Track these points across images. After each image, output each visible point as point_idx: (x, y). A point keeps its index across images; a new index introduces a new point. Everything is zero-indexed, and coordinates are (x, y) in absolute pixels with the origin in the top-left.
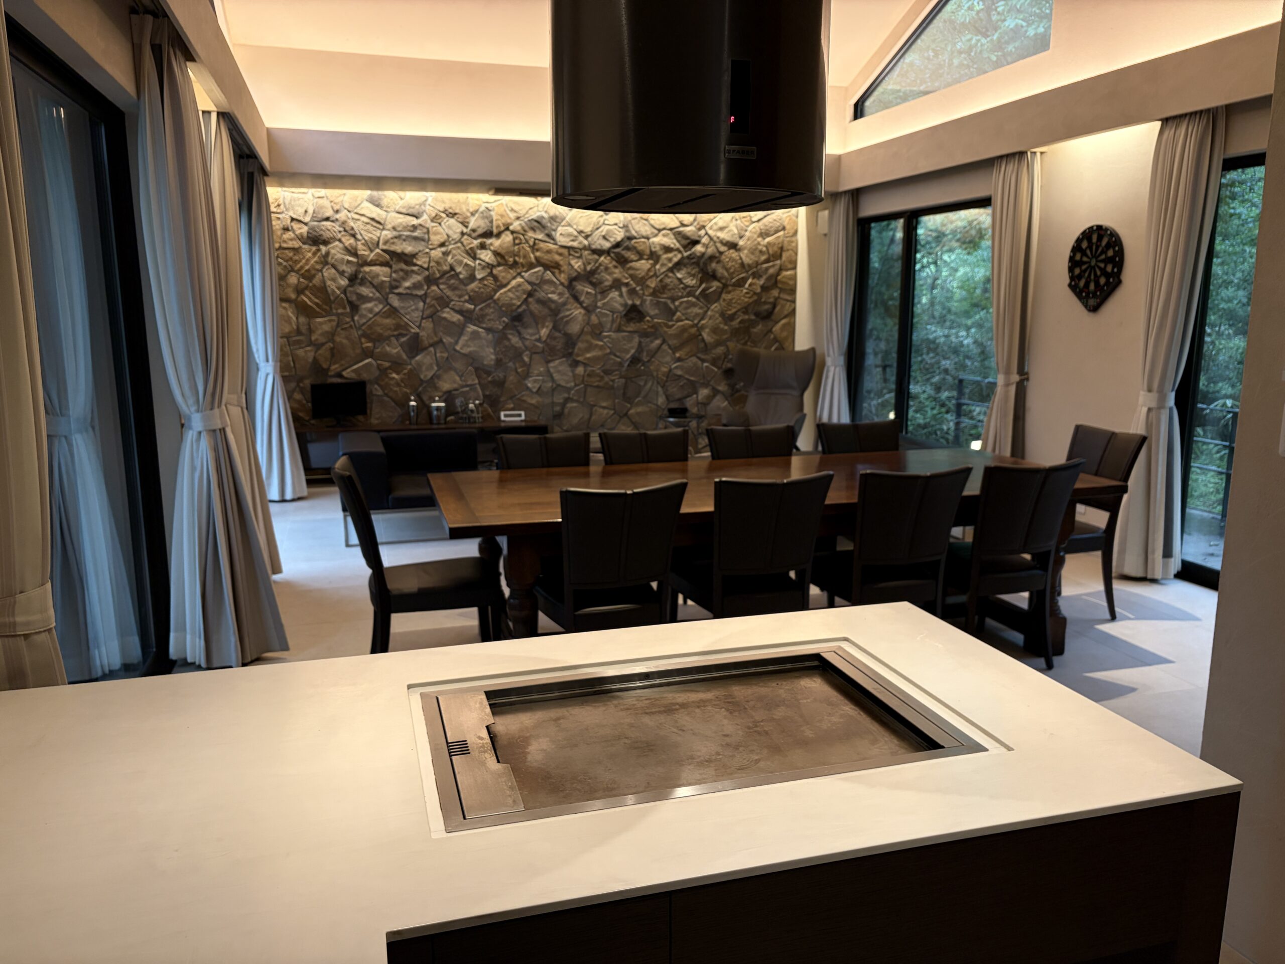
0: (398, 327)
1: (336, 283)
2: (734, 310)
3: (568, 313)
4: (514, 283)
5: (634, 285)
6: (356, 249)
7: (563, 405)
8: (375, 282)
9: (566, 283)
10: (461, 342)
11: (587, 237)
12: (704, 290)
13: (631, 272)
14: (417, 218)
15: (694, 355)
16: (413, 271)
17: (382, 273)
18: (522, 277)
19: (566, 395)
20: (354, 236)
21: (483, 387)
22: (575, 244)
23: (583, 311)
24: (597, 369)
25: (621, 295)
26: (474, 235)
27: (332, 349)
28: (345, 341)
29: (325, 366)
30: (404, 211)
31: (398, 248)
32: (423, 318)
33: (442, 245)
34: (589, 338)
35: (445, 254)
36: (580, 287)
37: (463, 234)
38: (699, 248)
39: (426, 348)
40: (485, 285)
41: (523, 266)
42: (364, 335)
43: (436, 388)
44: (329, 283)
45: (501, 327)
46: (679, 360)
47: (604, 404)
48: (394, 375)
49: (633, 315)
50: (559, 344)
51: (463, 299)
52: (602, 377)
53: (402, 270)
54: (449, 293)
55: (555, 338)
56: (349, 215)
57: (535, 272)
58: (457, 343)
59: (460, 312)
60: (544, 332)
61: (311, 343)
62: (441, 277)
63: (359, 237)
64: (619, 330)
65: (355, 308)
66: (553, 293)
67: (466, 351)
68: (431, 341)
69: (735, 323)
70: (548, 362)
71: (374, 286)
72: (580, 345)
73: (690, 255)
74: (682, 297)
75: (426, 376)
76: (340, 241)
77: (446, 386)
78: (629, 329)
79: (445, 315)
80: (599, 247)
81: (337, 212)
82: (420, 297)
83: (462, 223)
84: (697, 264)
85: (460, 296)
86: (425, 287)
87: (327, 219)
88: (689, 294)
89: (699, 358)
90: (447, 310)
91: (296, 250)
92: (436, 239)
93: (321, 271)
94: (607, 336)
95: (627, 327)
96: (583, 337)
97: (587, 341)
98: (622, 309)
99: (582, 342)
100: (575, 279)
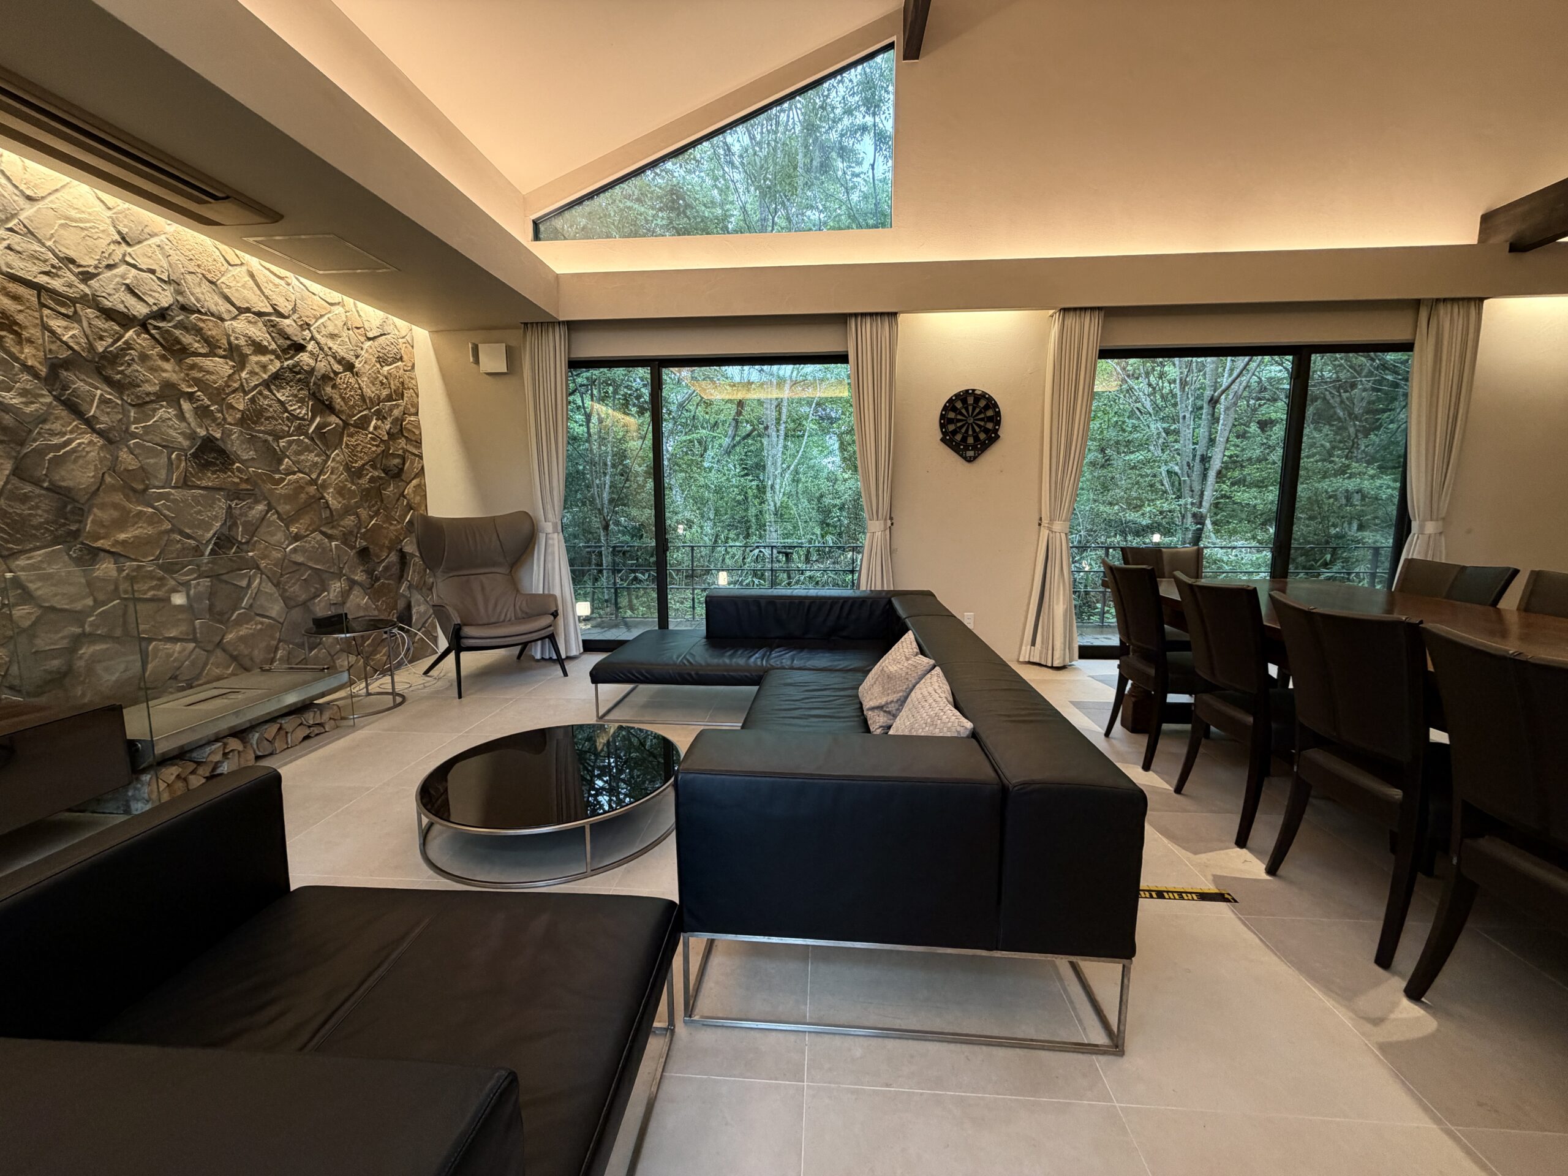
2: (360, 463)
3: (55, 441)
5: (207, 402)
7: (70, 653)
9: (43, 371)
11: (85, 277)
12: (319, 427)
13: (195, 374)
15: (318, 529)
19: (79, 630)
22: (56, 284)
23: (99, 441)
24: (146, 563)
25: (181, 416)
34: (118, 498)
38: (304, 358)
46: (297, 538)
47: (173, 634)
49: (211, 457)
50: (38, 513)
55: (24, 499)
64: (185, 483)
69: (364, 482)
72: (98, 514)
73: (294, 366)
74: (289, 434)
78: (204, 483)
80: (121, 307)
84: (305, 383)
88: (300, 430)
89: (324, 534)
94: (161, 497)
95: (200, 479)
96: (103, 498)
97: (115, 506)
98: (186, 443)
99: (103, 507)
100: (66, 364)
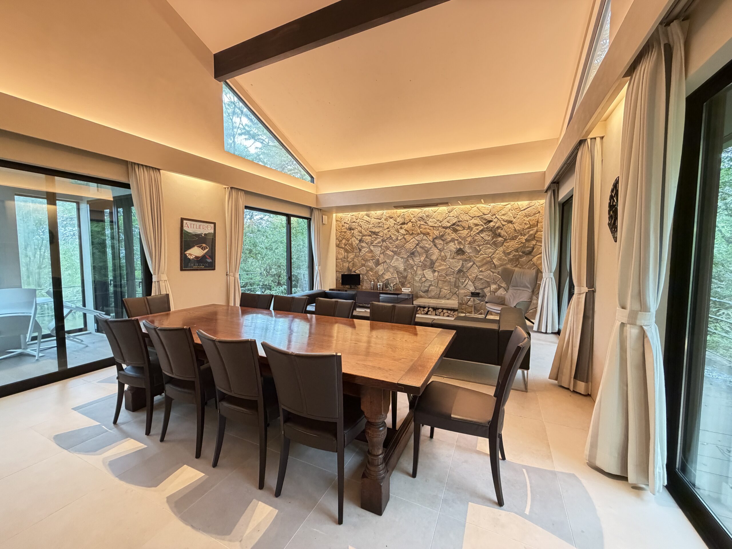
0: (372, 256)
1: (355, 242)
2: (510, 251)
3: (432, 251)
4: (411, 241)
5: (461, 240)
6: (361, 231)
7: (429, 287)
8: (366, 241)
9: (432, 240)
10: (392, 262)
11: (441, 222)
12: (494, 242)
13: (459, 235)
14: (380, 220)
15: (489, 270)
16: (378, 238)
17: (368, 239)
18: (415, 238)
19: (430, 283)
20: (361, 227)
21: (399, 278)
22: (436, 225)
23: (438, 251)
24: (443, 273)
25: (455, 244)
26: (398, 224)
27: (353, 263)
28: (357, 261)
29: (351, 269)
30: (376, 218)
31: (373, 230)
32: (380, 254)
33: (388, 228)
34: (440, 261)
35: (389, 231)
36: (437, 241)
37: (395, 224)
38: (492, 224)
39: (381, 264)
40: (401, 242)
41: (415, 234)
42: (362, 259)
43: (383, 278)
44: (353, 242)
45: (406, 257)
46: (481, 271)
47: (446, 288)
48: (371, 273)
49: (460, 252)
50: (428, 264)
51: (394, 247)
52: (445, 277)
53: (374, 237)
54: (389, 245)
55: (427, 261)
56: (360, 220)
57: (420, 236)
58: (391, 262)
59: (392, 251)
60: (422, 259)
61: (348, 261)
62: (387, 239)
63: (363, 227)
64: (453, 258)
65: (360, 250)
66: (426, 244)
67: (393, 265)
68: (382, 261)
69: (511, 256)
70: (424, 270)
71: (366, 243)
72: (437, 264)
73: (488, 227)
74: (483, 245)
75: (380, 273)
76: (357, 229)
77: (386, 277)
78: (458, 258)
79: (387, 252)
80: (445, 226)
81: (357, 219)
82: (380, 246)
83: (394, 220)
84: (491, 231)
85: (393, 246)
86: (382, 243)
87: (354, 222)
88: (487, 244)
89: (491, 271)
90: (388, 250)
91: (345, 232)
92: (386, 227)
93: (351, 238)
94: (448, 261)
95: (457, 257)
96: (438, 261)
97: (439, 263)
98: (455, 250)
99: (437, 263)
100: (436, 238)
